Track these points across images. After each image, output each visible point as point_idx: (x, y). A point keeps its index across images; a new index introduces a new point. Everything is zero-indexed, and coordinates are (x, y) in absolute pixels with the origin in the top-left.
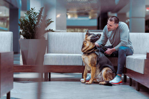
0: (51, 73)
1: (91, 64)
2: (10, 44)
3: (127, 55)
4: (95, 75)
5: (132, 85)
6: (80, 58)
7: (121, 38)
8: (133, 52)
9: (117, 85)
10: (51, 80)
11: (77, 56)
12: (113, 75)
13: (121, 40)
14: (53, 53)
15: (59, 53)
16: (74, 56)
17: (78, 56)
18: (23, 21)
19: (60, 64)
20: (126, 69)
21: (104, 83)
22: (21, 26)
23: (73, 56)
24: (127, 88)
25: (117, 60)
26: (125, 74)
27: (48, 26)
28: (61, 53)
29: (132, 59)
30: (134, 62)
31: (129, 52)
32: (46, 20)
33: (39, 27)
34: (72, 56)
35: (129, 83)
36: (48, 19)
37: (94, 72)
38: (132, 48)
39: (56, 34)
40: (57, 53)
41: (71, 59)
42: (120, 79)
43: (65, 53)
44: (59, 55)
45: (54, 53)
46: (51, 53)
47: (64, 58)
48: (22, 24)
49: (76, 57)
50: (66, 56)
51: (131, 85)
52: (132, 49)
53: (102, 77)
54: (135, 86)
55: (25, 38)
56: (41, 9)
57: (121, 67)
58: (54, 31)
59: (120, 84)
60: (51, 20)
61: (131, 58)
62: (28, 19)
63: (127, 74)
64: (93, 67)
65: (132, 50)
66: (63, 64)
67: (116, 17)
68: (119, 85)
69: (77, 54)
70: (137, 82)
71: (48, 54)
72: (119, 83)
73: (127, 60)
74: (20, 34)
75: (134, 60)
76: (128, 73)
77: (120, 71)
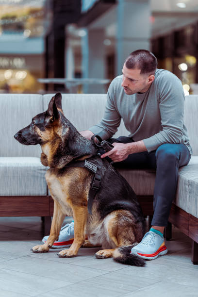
1: (72, 200)
4: (85, 229)
6: (39, 175)
8: (190, 155)
9: (153, 258)
11: (30, 167)
12: (136, 228)
17: (32, 169)
23: (17, 168)
37: (83, 221)
38: (189, 144)
41: (14, 177)
42: (160, 239)
52: (189, 148)
57: (164, 206)
59: (161, 253)
64: (77, 207)
65: (190, 150)
67: (147, 52)
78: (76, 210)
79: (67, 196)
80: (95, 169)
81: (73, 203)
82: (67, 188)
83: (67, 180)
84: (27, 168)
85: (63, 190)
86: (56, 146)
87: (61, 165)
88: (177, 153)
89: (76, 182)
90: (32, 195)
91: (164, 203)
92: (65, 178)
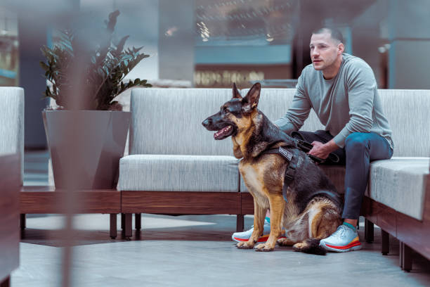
0: (142, 214)
1: (268, 189)
2: (17, 126)
3: (372, 160)
5: (390, 253)
6: (230, 170)
7: (350, 107)
8: (392, 150)
9: (344, 250)
10: (142, 236)
11: (221, 162)
13: (351, 113)
14: (147, 153)
15: (166, 154)
16: (212, 162)
17: (223, 164)
18: (55, 56)
19: (168, 188)
20: (372, 201)
21: (304, 244)
22: (48, 70)
24: (374, 260)
25: (343, 173)
26: (369, 218)
27: (130, 70)
28: (173, 154)
29: (388, 172)
30: (395, 180)
31: (380, 149)
32: (126, 52)
33: (106, 74)
34: (205, 162)
35: (380, 247)
36: (131, 49)
37: (280, 212)
38: (390, 138)
39: (157, 93)
40: (160, 153)
41: (203, 171)
42: (353, 233)
43: (184, 154)
44: (165, 161)
45: (150, 154)
46: (141, 154)
47: (182, 169)
48: (51, 64)
49: (218, 164)
50: (188, 162)
51: (385, 253)
53: (307, 229)
54: (398, 255)
55: (62, 107)
56: (110, 16)
57: (354, 197)
58: (150, 86)
59: (355, 248)
60: (140, 52)
61: (385, 169)
62: (69, 49)
63: (373, 219)
64: (273, 196)
65: (390, 144)
66: (178, 186)
68: (350, 251)
69: (221, 154)
70: (402, 243)
71: (131, 156)
72: (349, 247)
73: (374, 174)
74: (47, 95)
75: (395, 175)
76: (376, 215)
77: (354, 208)
78: (273, 198)
79: (263, 186)
80: (290, 157)
81: (270, 192)
82: (262, 176)
83: (262, 167)
84: (218, 162)
85: (258, 179)
86: (250, 133)
87: (255, 154)
88: (365, 141)
89: (272, 169)
90: (222, 191)
91: (353, 194)
92: (259, 164)
